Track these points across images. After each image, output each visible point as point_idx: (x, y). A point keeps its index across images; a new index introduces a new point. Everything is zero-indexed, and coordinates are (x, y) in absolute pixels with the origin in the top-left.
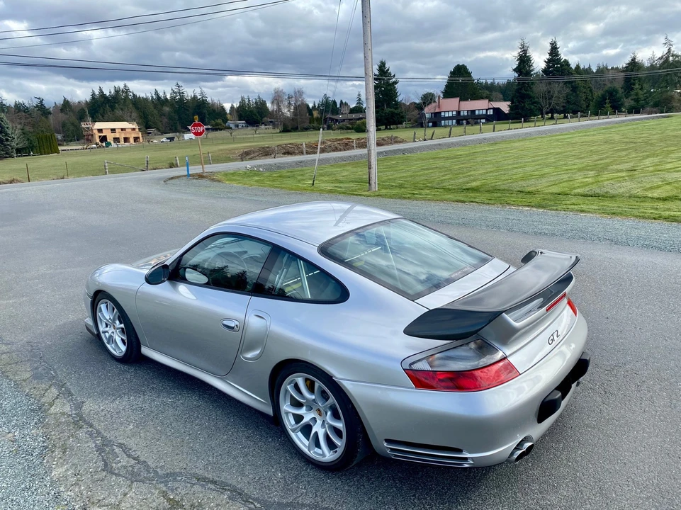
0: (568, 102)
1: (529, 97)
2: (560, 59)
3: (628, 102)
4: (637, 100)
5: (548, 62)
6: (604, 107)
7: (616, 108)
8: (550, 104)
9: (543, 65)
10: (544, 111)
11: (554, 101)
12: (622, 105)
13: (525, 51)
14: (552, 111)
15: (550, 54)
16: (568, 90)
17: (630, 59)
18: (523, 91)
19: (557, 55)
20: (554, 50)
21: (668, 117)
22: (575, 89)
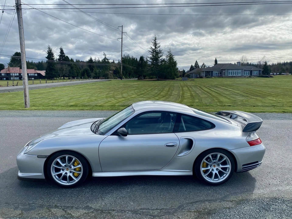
0: (70, 73)
1: (54, 70)
2: (65, 56)
3: (93, 74)
4: (96, 74)
5: (60, 56)
6: (84, 76)
7: (89, 77)
8: (63, 73)
9: (58, 57)
10: (61, 75)
11: (64, 72)
12: (91, 75)
13: (51, 51)
14: (64, 76)
15: (60, 53)
16: (69, 68)
17: (90, 59)
18: (51, 67)
19: (63, 53)
20: (62, 51)
21: (110, 81)
22: (72, 68)
